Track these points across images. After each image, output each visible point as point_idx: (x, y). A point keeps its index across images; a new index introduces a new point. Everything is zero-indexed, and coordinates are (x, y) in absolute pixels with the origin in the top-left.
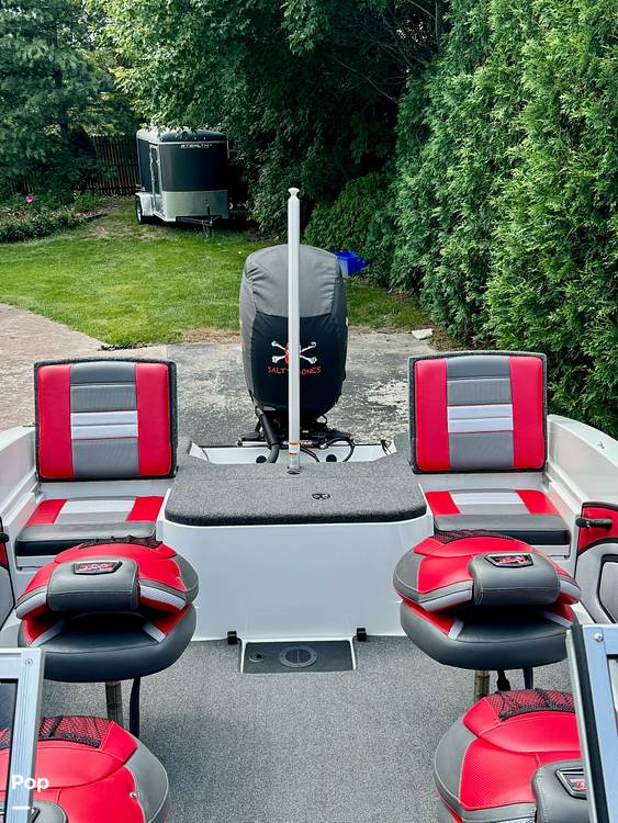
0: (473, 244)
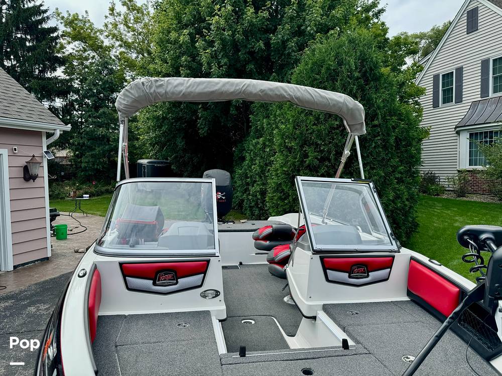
0: (261, 187)
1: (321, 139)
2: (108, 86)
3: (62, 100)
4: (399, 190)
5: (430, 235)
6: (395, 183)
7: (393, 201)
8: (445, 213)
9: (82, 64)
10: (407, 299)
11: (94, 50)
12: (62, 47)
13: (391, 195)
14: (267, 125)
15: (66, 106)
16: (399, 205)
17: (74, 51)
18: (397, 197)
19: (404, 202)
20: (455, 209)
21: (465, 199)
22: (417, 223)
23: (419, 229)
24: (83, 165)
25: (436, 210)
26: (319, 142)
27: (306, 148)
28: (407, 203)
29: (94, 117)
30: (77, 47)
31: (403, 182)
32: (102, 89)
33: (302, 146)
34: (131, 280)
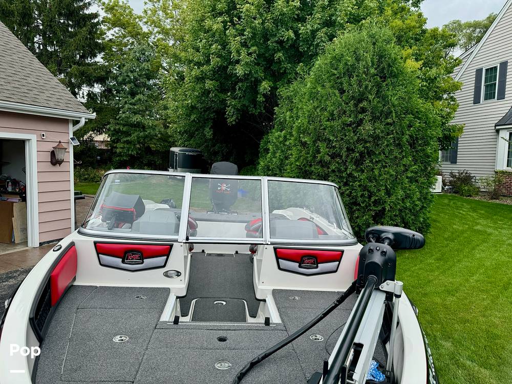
1: (333, 135)
2: (144, 73)
3: (100, 86)
9: (121, 50)
11: (132, 36)
12: (103, 33)
14: (290, 118)
15: (104, 92)
17: (114, 38)
20: (482, 212)
21: (497, 201)
24: (118, 151)
26: (332, 138)
27: (319, 144)
29: (131, 104)
30: (117, 33)
32: (138, 75)
33: (315, 142)
34: (104, 258)
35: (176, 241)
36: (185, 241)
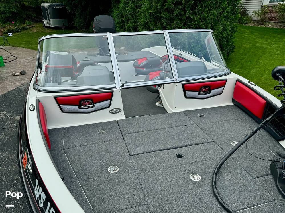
4: (225, 25)
5: (241, 52)
6: (223, 20)
7: (221, 33)
8: (251, 37)
10: (232, 104)
13: (221, 29)
16: (225, 35)
18: (224, 30)
19: (228, 33)
20: (257, 34)
21: (263, 26)
22: (234, 46)
23: (235, 50)
25: (245, 35)
28: (230, 33)
31: (228, 18)
34: (64, 107)
35: (115, 88)
36: (121, 88)
